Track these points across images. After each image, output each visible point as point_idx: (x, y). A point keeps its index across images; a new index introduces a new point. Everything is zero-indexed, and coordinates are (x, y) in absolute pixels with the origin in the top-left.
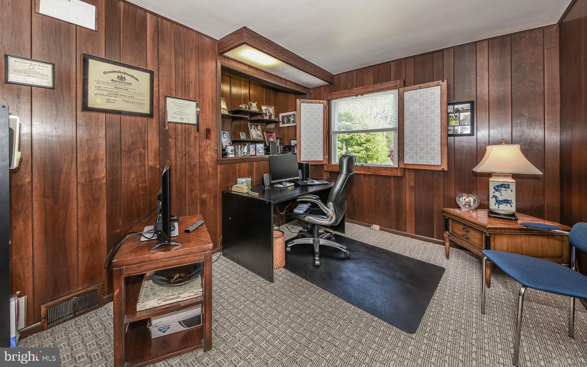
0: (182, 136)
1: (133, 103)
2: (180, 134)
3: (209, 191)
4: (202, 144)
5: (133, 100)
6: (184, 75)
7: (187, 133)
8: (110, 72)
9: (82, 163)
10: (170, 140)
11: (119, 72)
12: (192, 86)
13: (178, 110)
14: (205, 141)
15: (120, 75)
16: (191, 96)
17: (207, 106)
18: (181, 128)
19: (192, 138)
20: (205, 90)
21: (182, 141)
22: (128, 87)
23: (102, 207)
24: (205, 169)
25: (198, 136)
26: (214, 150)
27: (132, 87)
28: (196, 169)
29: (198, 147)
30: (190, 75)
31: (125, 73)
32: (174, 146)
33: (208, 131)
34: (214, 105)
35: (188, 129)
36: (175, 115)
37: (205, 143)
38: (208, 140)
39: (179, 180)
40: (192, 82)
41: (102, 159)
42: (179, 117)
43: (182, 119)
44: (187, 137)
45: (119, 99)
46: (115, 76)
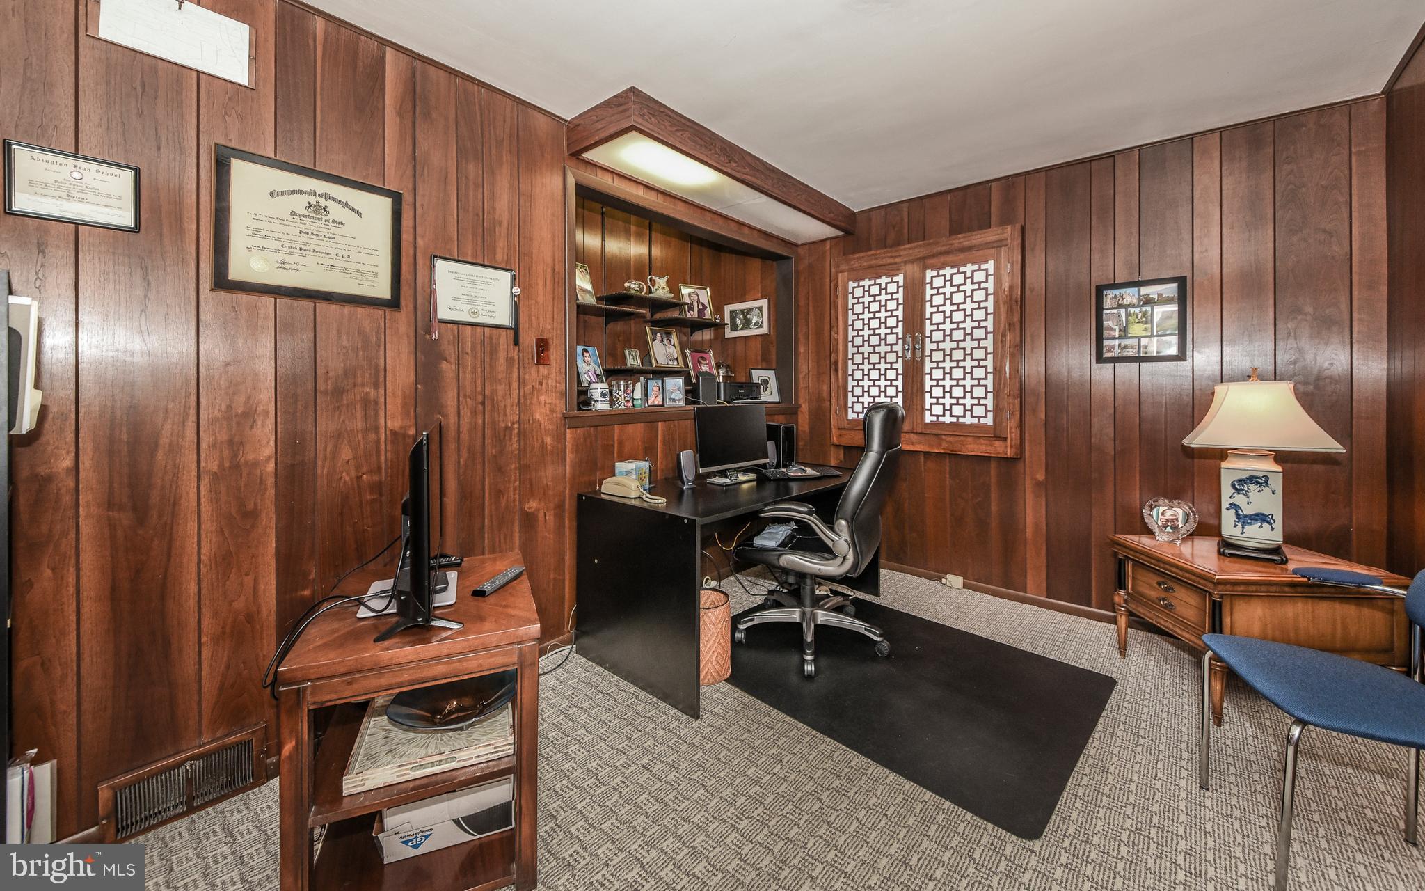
0: (474, 357)
1: (347, 271)
2: (469, 351)
3: (544, 494)
4: (527, 377)
5: (348, 265)
6: (481, 204)
7: (487, 349)
8: (288, 193)
9: (213, 421)
10: (444, 365)
11: (312, 193)
12: (502, 231)
13: (466, 291)
14: (534, 369)
15: (313, 200)
16: (499, 257)
17: (541, 283)
18: (473, 335)
19: (502, 361)
20: (535, 244)
21: (474, 368)
22: (334, 230)
23: (265, 533)
24: (535, 439)
25: (516, 357)
26: (556, 392)
27: (344, 230)
28: (511, 439)
29: (515, 385)
30: (497, 206)
31: (328, 197)
32: (455, 381)
33: (542, 345)
34: (556, 280)
35: (491, 338)
36: (458, 305)
37: (534, 373)
38: (541, 367)
39: (466, 465)
40: (500, 223)
41: (266, 413)
42: (466, 308)
43: (475, 313)
44: (487, 359)
45: (309, 260)
46: (300, 203)
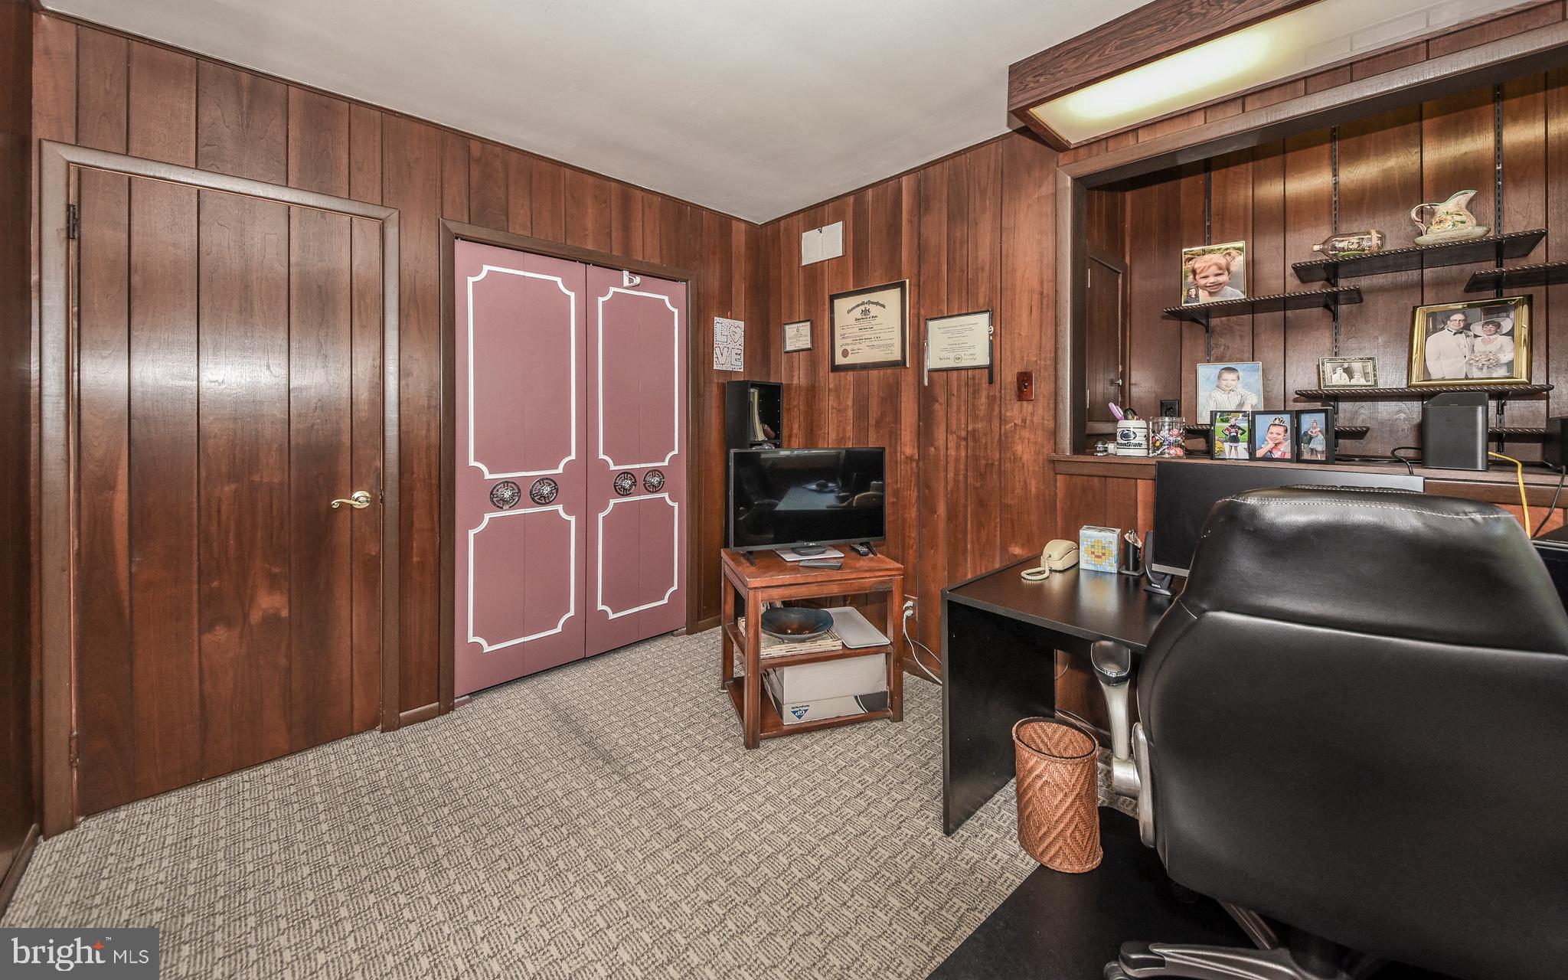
0: (959, 397)
1: (879, 346)
2: (955, 392)
3: (1028, 539)
4: (1008, 414)
5: (882, 343)
6: (965, 259)
7: (971, 390)
8: (854, 308)
10: (937, 406)
11: (863, 303)
12: (984, 276)
13: (951, 341)
14: (1017, 405)
15: (862, 307)
16: (981, 301)
17: (1025, 312)
18: (959, 379)
19: (983, 400)
20: (1019, 273)
21: (959, 408)
22: (873, 322)
24: (1017, 479)
25: (998, 394)
26: (1043, 431)
27: (877, 321)
28: (991, 474)
29: (996, 422)
30: (980, 253)
31: (870, 302)
32: (945, 420)
33: (1024, 380)
34: (1045, 303)
35: (974, 378)
36: (944, 354)
37: (1015, 411)
38: (1025, 403)
40: (983, 271)
42: (952, 355)
43: (958, 359)
44: (970, 399)
45: (863, 345)
46: (857, 313)
